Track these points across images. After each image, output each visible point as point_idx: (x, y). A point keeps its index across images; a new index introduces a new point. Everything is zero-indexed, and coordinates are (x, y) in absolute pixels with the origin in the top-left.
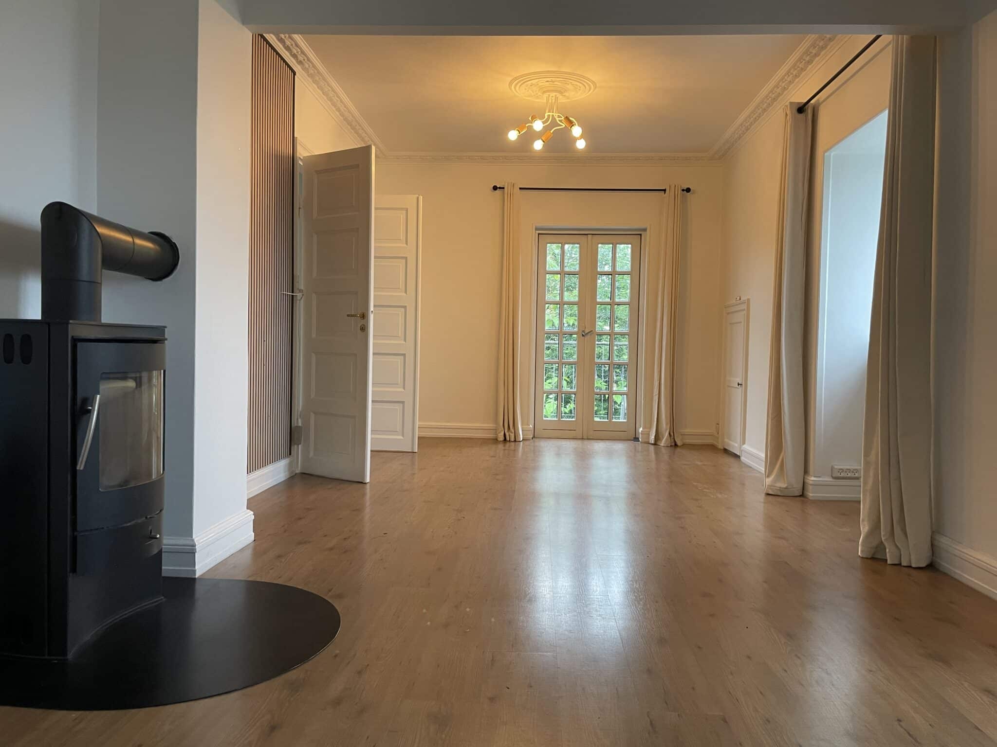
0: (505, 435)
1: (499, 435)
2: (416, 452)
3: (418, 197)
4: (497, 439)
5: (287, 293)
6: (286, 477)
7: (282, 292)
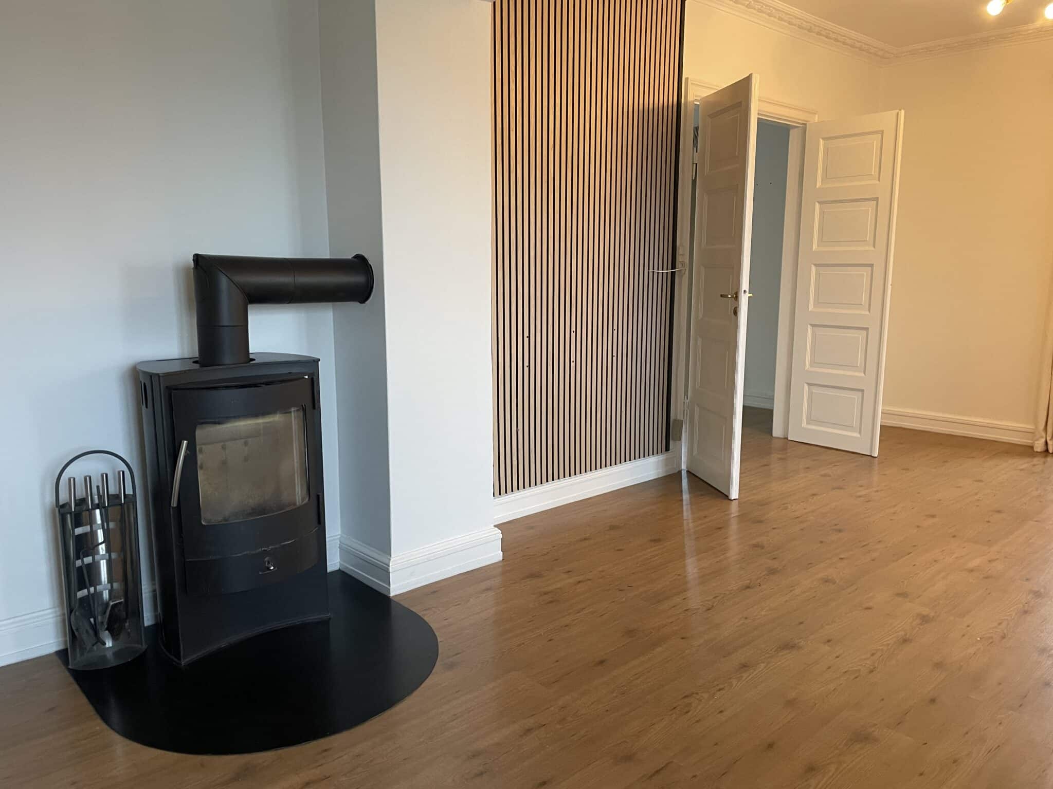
0: (1046, 443)
1: (1036, 442)
2: (876, 457)
3: (898, 113)
4: (1032, 447)
5: (660, 271)
6: (658, 475)
7: (651, 270)
